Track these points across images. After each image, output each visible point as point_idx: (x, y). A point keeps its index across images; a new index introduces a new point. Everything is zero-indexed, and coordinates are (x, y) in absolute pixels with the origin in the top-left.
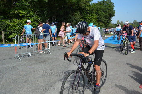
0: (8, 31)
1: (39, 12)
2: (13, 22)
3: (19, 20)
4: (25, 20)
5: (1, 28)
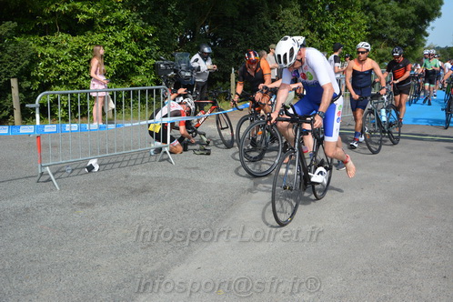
0: (36, 78)
1: (145, 7)
2: (55, 44)
3: (77, 38)
4: (95, 39)
5: (12, 66)
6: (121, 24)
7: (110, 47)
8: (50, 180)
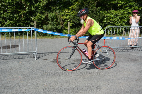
0: (104, 22)
2: (110, 13)
3: (116, 11)
4: (122, 11)
5: (98, 19)
6: (131, 7)
7: (126, 14)
8: (106, 52)
